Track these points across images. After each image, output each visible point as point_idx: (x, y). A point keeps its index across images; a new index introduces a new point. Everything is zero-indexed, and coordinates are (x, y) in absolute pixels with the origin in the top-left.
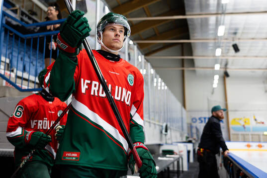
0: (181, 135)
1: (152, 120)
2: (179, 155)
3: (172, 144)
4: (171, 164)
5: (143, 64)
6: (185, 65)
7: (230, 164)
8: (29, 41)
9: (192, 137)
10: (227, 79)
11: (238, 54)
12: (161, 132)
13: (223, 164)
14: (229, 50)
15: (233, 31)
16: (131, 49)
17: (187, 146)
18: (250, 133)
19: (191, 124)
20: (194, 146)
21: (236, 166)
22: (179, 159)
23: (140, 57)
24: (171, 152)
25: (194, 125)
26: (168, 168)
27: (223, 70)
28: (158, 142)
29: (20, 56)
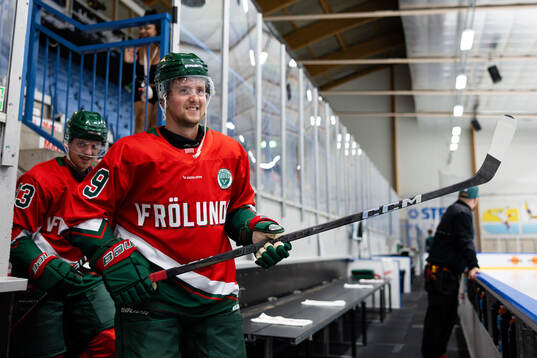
0: (389, 243)
1: (333, 213)
2: (384, 279)
3: (370, 259)
4: (368, 295)
5: (316, 106)
6: (397, 108)
7: (480, 293)
8: (89, 57)
9: (409, 245)
10: (477, 135)
11: (499, 85)
12: (351, 237)
13: (466, 294)
14: (481, 78)
15: (489, 42)
16: (292, 76)
17: (399, 262)
18: (518, 237)
19: (407, 221)
20: (411, 263)
21: (492, 297)
22: (383, 286)
23: (309, 93)
24: (369, 274)
25: (413, 222)
26: (363, 304)
27: (469, 118)
28: (344, 255)
29: (72, 92)
